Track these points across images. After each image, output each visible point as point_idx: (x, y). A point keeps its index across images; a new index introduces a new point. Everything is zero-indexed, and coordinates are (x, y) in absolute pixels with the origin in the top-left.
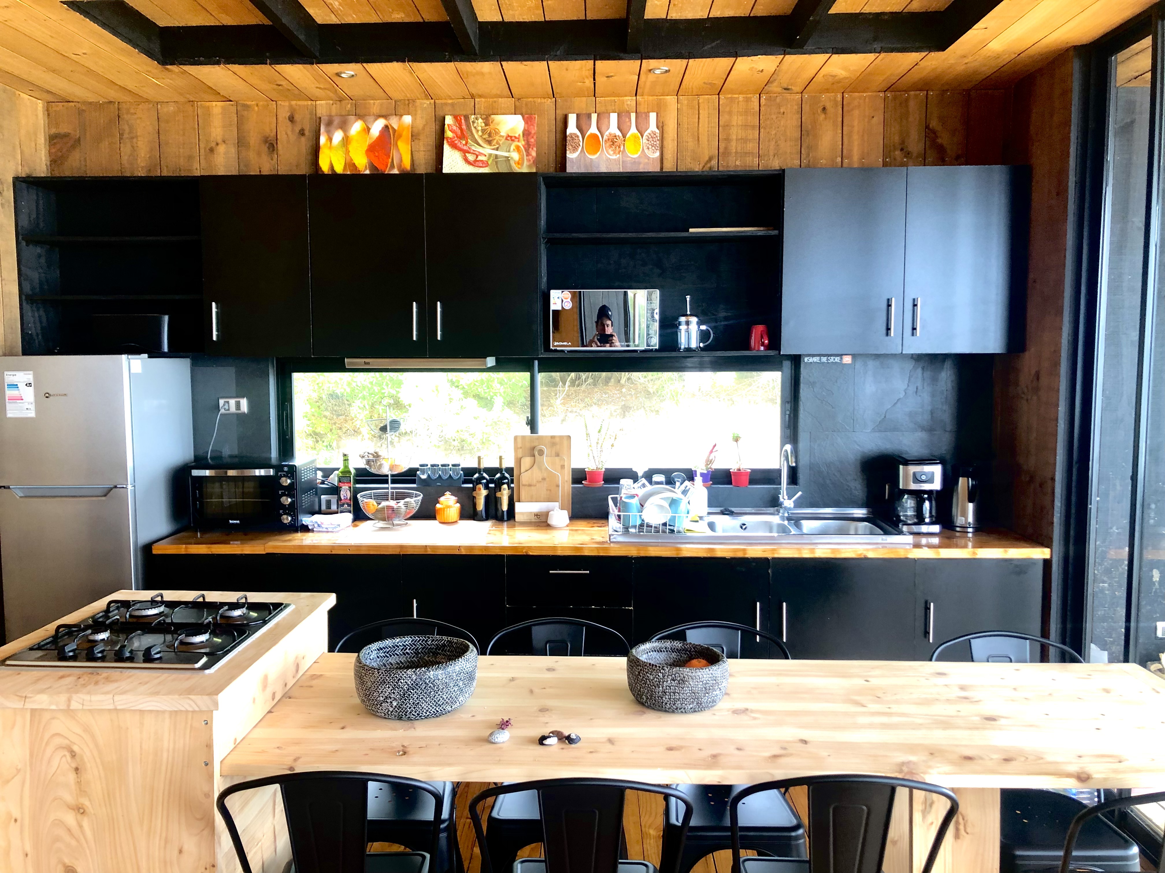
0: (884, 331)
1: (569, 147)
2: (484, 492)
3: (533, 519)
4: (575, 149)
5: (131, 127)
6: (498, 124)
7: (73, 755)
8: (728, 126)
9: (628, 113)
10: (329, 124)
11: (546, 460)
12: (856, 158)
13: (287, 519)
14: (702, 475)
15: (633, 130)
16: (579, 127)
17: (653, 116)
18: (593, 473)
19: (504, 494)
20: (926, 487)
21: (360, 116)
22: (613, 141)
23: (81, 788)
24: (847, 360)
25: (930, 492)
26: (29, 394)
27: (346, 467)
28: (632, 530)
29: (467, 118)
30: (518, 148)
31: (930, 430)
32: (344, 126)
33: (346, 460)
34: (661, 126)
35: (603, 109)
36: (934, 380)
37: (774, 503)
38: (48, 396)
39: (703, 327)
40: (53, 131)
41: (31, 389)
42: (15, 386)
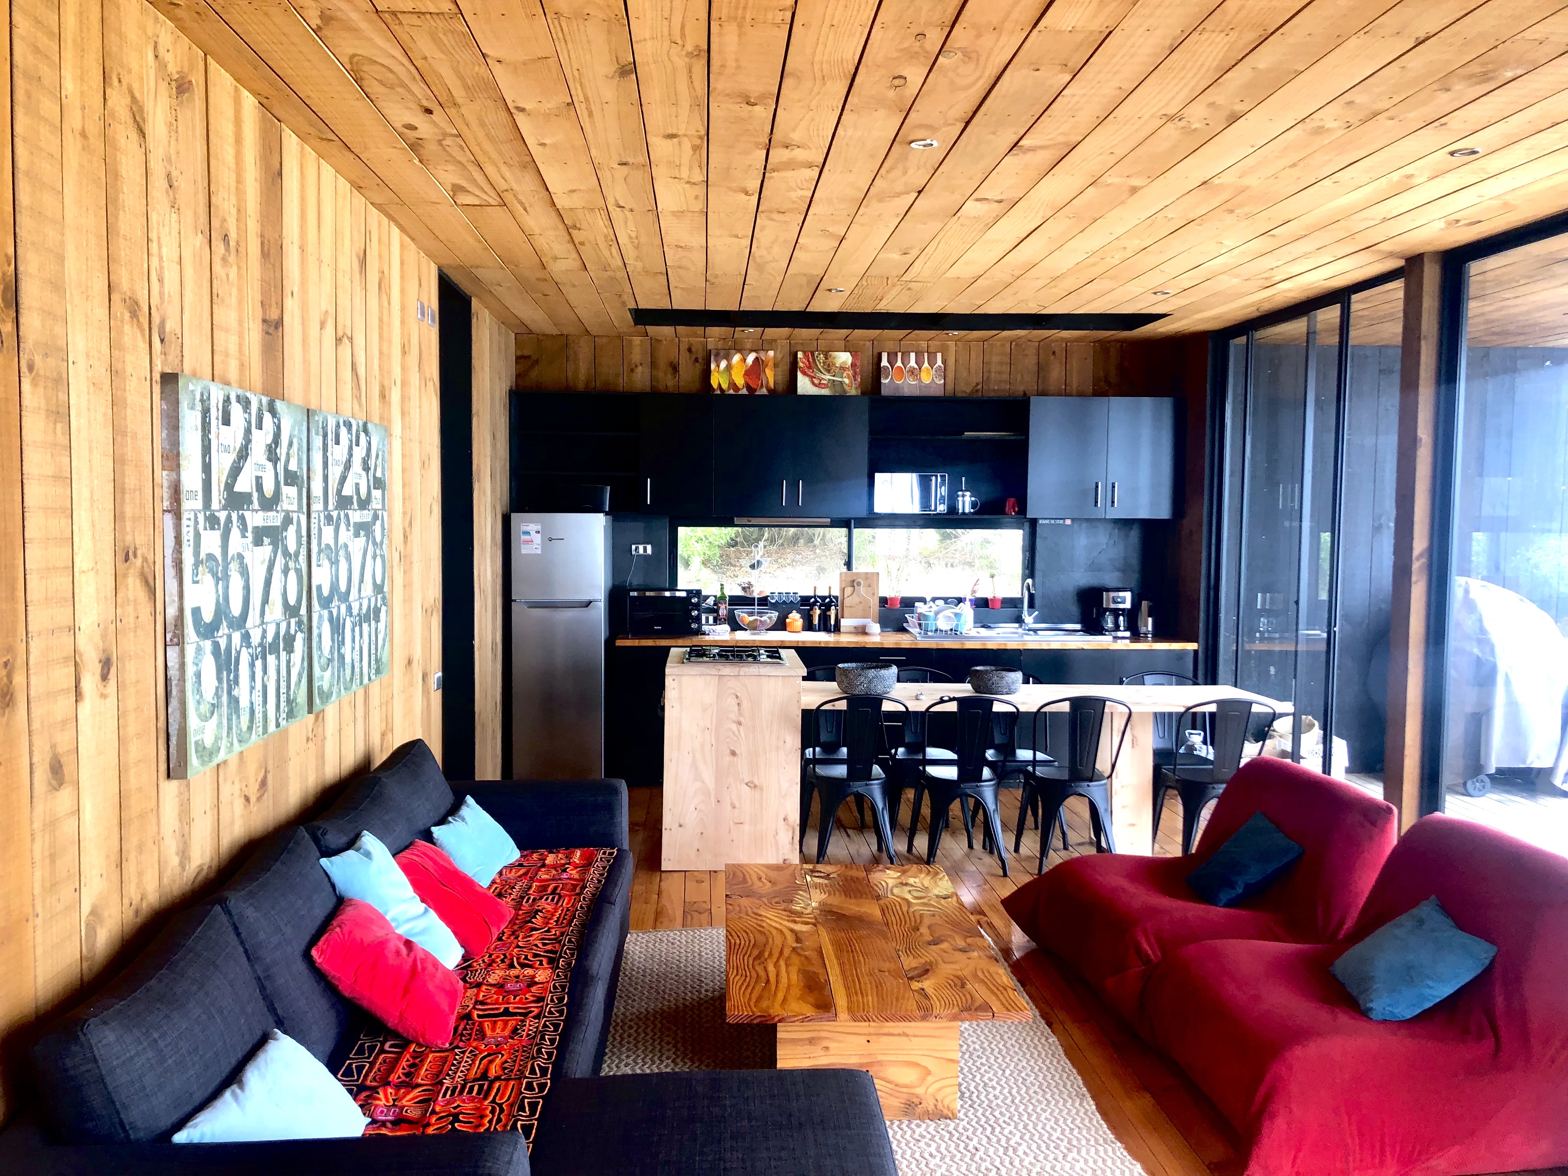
0: (1094, 503)
1: (882, 376)
2: (818, 612)
3: (853, 630)
4: (887, 378)
5: (575, 353)
6: (834, 358)
7: (737, 697)
8: (989, 363)
9: (923, 353)
10: (717, 355)
11: (862, 590)
12: (1074, 387)
13: (694, 626)
14: (970, 600)
15: (926, 364)
16: (889, 361)
17: (939, 355)
18: (892, 599)
19: (832, 613)
20: (1121, 606)
21: (739, 351)
22: (912, 371)
23: (740, 714)
24: (1068, 522)
25: (1123, 610)
26: (537, 539)
27: (723, 593)
28: (930, 633)
29: (813, 355)
30: (848, 375)
31: (1123, 571)
32: (728, 358)
33: (722, 589)
34: (944, 362)
35: (906, 350)
36: (1127, 536)
37: (1019, 620)
38: (551, 540)
39: (973, 499)
40: (519, 353)
41: (539, 535)
42: (528, 533)
